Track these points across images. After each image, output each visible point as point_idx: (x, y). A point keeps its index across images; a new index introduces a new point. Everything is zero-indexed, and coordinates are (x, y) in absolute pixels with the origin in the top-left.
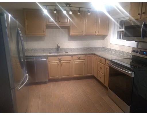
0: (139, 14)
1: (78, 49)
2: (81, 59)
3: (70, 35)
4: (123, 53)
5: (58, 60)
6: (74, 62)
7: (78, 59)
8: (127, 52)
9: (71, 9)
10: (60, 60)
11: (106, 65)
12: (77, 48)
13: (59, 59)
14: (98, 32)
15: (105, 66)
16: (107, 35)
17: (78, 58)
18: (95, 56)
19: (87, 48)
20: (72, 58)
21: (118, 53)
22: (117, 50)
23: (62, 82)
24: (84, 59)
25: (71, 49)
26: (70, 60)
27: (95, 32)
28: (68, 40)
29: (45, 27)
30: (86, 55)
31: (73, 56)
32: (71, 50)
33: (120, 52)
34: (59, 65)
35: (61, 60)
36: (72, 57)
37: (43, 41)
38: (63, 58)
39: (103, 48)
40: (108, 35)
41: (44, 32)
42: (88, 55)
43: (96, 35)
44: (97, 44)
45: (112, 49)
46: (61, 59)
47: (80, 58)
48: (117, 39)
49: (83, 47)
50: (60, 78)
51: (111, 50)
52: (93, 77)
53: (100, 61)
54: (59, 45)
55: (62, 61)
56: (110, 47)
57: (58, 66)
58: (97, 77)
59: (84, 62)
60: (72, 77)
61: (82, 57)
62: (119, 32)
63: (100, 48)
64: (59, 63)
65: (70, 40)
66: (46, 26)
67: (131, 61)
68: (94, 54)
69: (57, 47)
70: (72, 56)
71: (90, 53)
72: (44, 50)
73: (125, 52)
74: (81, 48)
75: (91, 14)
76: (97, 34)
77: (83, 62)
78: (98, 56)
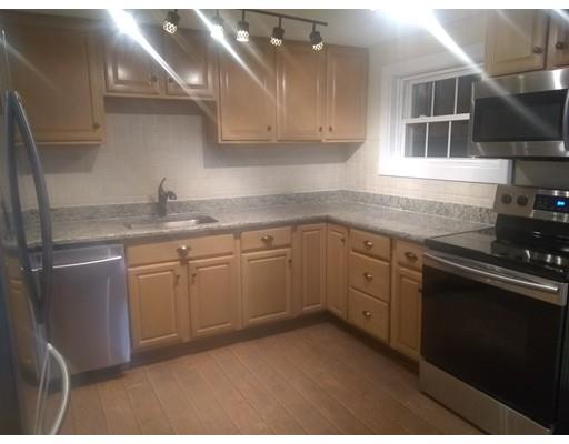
0: (538, 51)
1: (248, 204)
2: (275, 243)
3: (220, 141)
4: (444, 209)
5: (176, 256)
6: (249, 260)
7: (261, 245)
8: (466, 207)
9: (246, 19)
10: (184, 257)
11: (395, 265)
12: (243, 198)
13: (180, 251)
14: (331, 129)
15: (390, 266)
16: (362, 143)
17: (263, 239)
18: (330, 226)
19: (285, 196)
20: (238, 241)
21: (422, 209)
22: (413, 200)
23: (197, 356)
24: (288, 242)
25: (218, 204)
26: (232, 254)
27: (321, 129)
28: (206, 166)
29: (99, 103)
30: (295, 225)
31: (244, 234)
32: (221, 205)
33: (431, 206)
34: (180, 280)
35: (190, 255)
36: (236, 238)
37: (88, 169)
38: (199, 247)
39: (345, 193)
40: (367, 143)
41: (96, 126)
42: (304, 227)
43: (324, 141)
44: (322, 178)
45: (391, 197)
46: (189, 248)
47: (271, 239)
48: (407, 155)
49: (268, 194)
50: (187, 339)
51: (383, 201)
52: (326, 317)
53: (362, 248)
54: (166, 189)
55: (192, 259)
56: (375, 188)
57: (176, 284)
58: (344, 318)
59: (288, 257)
60: (240, 327)
61: (281, 235)
62: (412, 131)
63: (333, 194)
64: (182, 271)
65: (214, 166)
66: (107, 100)
67: (494, 238)
68: (328, 220)
69: (160, 196)
70: (237, 232)
71: (310, 216)
72: (91, 215)
73: (456, 205)
74: (263, 199)
75: (325, 46)
76: (326, 137)
77: (284, 255)
78: (348, 226)
